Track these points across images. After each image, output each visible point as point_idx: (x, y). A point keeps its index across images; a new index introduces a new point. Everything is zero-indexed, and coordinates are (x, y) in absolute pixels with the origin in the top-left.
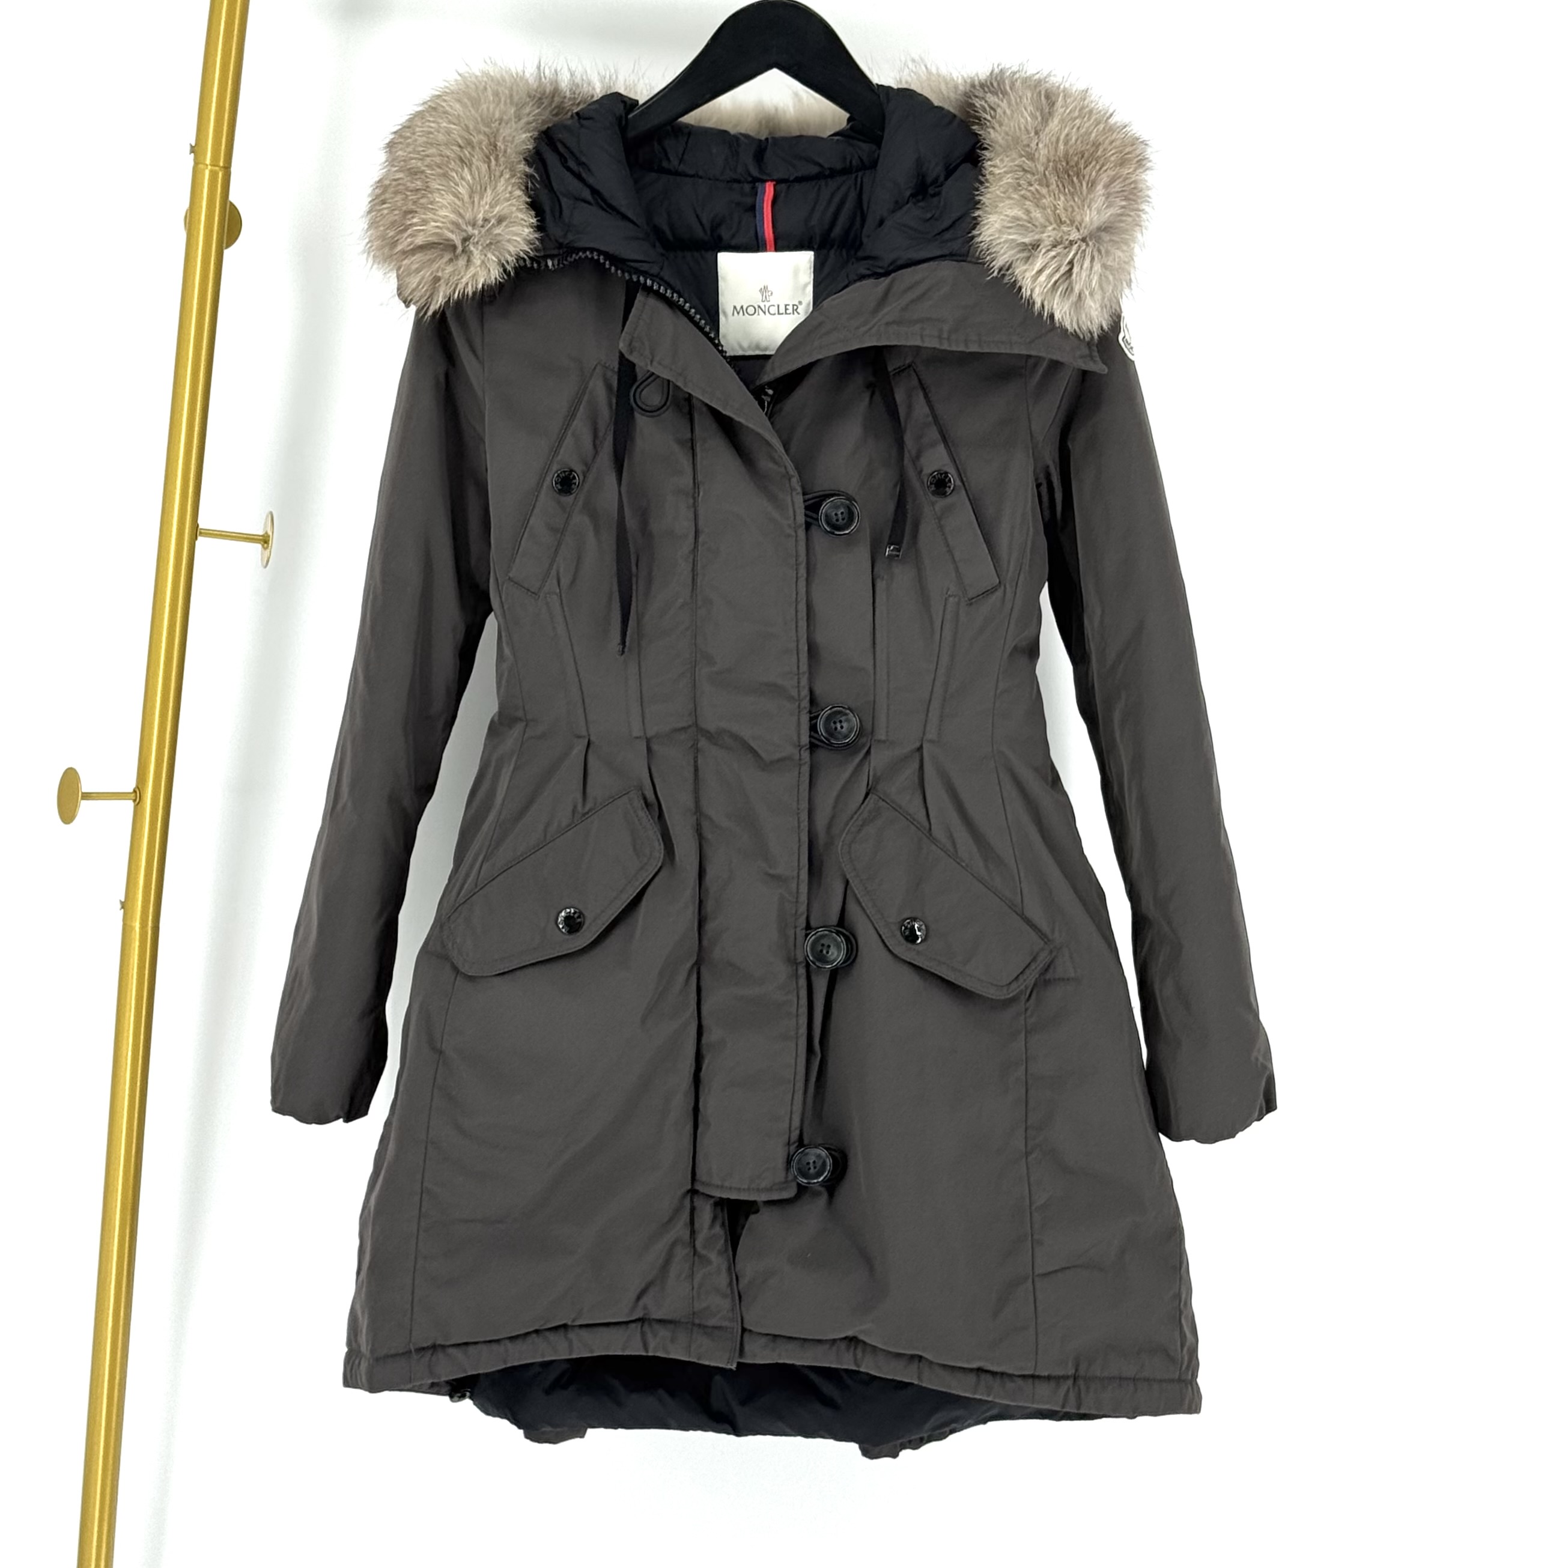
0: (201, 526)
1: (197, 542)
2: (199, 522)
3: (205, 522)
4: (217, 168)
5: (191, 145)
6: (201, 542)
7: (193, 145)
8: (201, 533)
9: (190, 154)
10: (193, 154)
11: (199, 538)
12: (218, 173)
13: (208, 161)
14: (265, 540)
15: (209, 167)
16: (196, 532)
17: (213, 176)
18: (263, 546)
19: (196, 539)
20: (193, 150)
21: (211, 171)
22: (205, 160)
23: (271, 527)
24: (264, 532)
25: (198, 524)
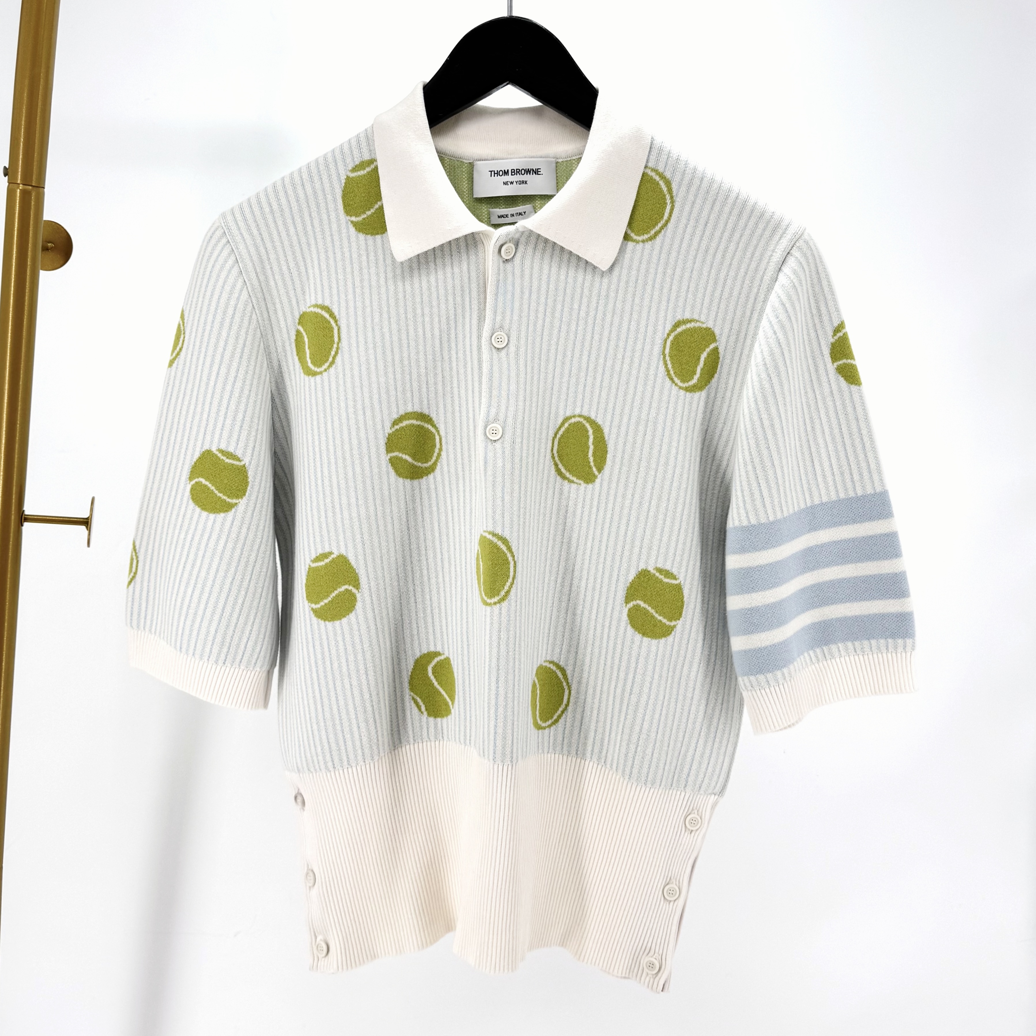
0: (26, 513)
1: (23, 529)
2: (25, 509)
3: (29, 509)
4: (29, 187)
5: (5, 167)
7: (7, 167)
8: (25, 519)
9: (5, 176)
10: (7, 176)
11: (26, 524)
12: (31, 193)
13: (19, 182)
14: (86, 522)
15: (21, 187)
16: (21, 519)
17: (25, 194)
18: (87, 528)
19: (22, 525)
20: (6, 172)
21: (23, 192)
22: (17, 179)
23: (92, 510)
24: (86, 515)
25: (23, 511)
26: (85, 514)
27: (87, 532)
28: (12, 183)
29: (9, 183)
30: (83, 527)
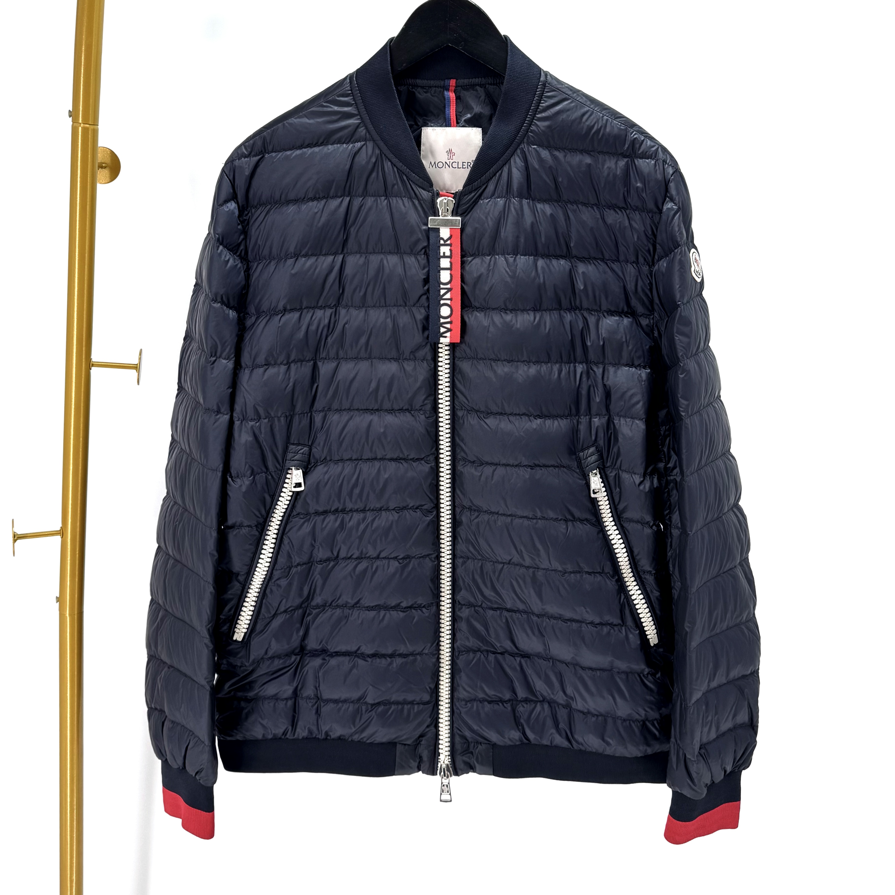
0: (93, 361)
1: (92, 371)
2: (92, 357)
3: (95, 357)
4: (88, 126)
5: (70, 111)
6: (94, 371)
8: (93, 365)
9: (70, 117)
11: (93, 368)
12: (89, 128)
13: (80, 122)
14: (137, 367)
15: (82, 125)
16: (90, 364)
17: (85, 131)
18: (137, 371)
19: (90, 369)
20: (71, 114)
21: (84, 129)
22: (79, 120)
23: (140, 359)
24: (136, 362)
25: (91, 359)
27: (136, 374)
28: (75, 121)
29: (73, 122)
30: (135, 371)
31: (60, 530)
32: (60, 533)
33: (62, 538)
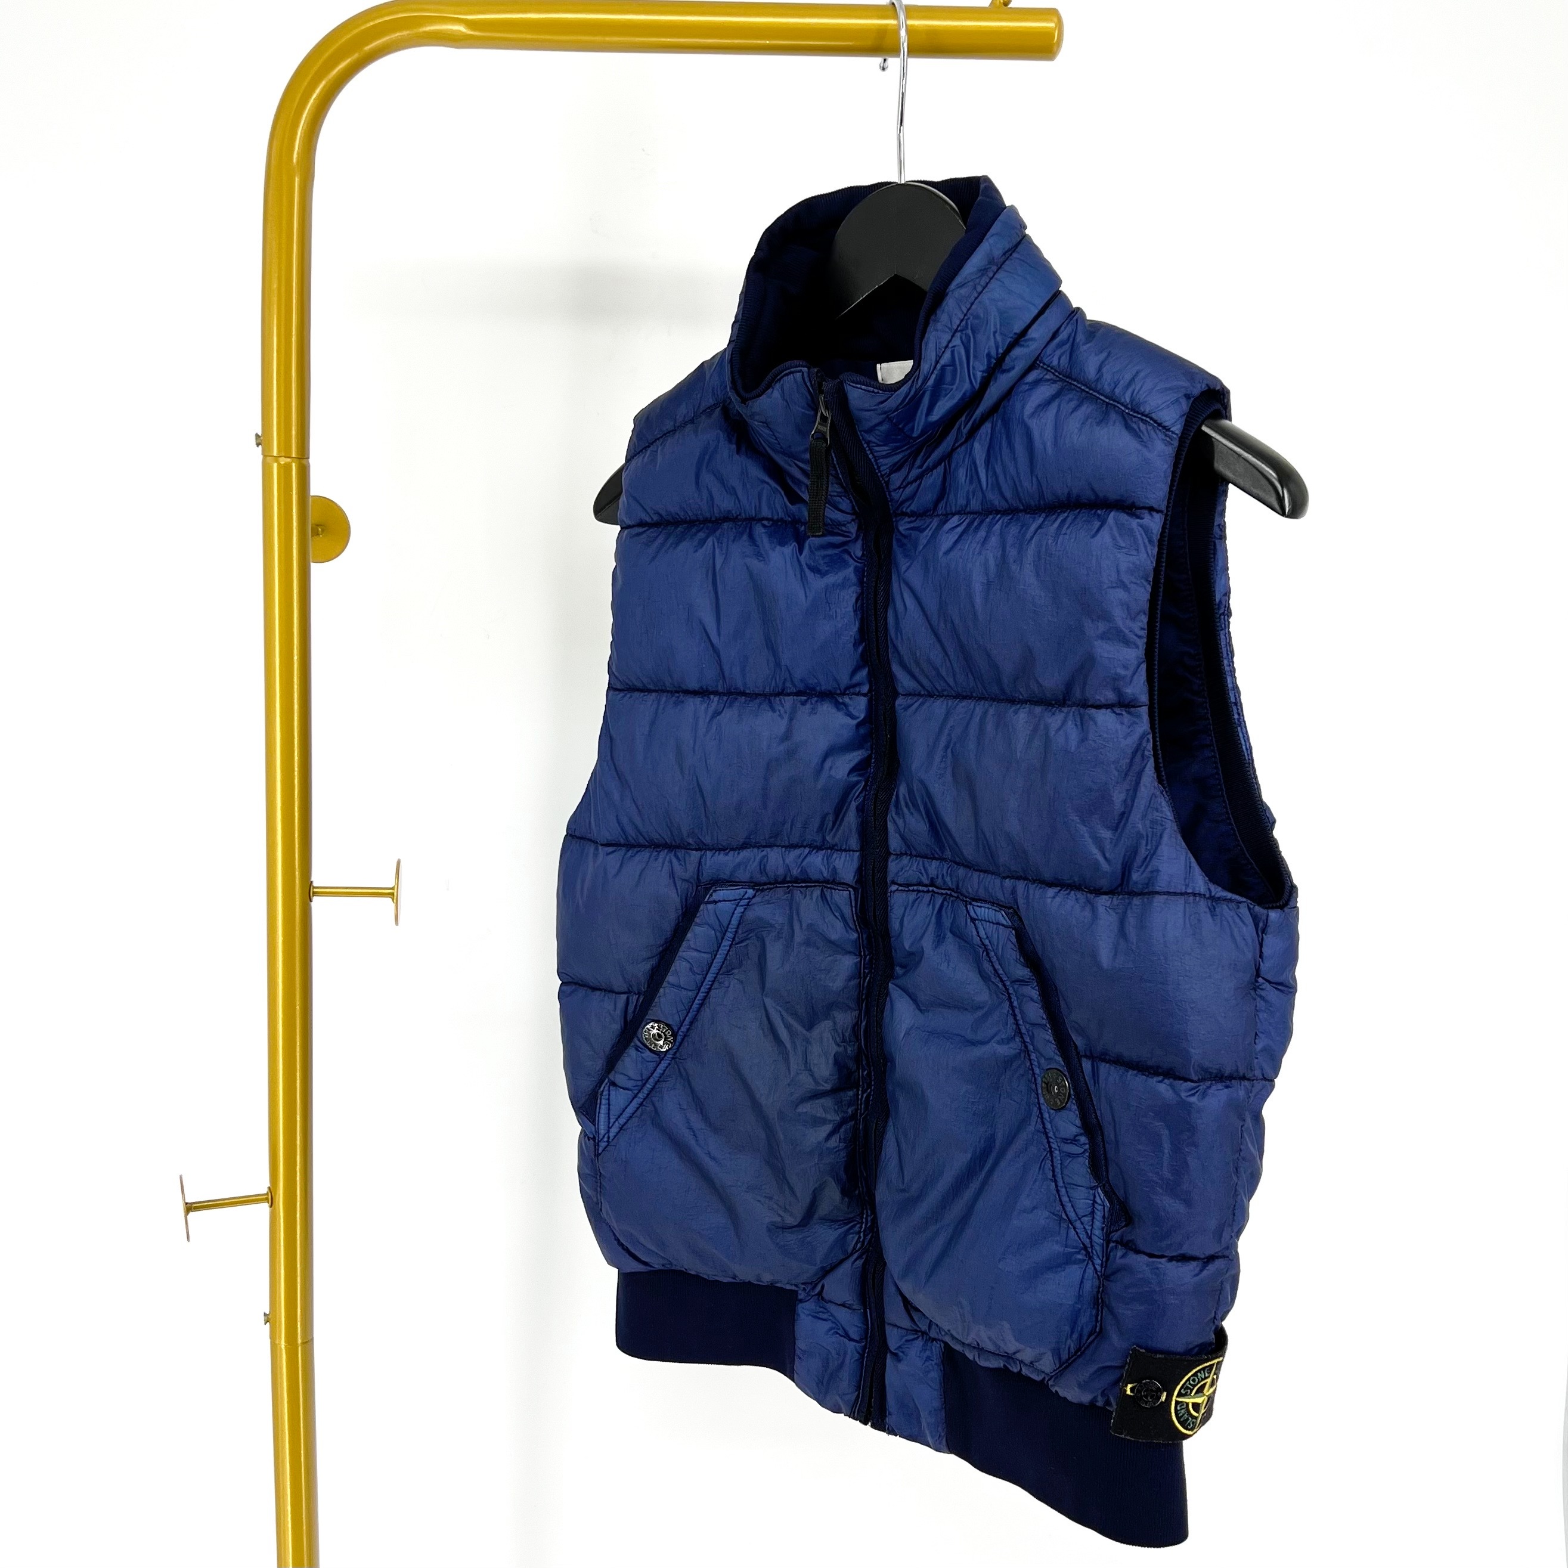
0: (315, 884)
1: (313, 904)
2: (312, 879)
3: (318, 879)
4: (289, 460)
5: (257, 435)
6: (317, 903)
7: (260, 434)
8: (314, 893)
9: (258, 445)
10: (260, 446)
11: (315, 899)
12: (292, 466)
13: (276, 454)
14: (391, 894)
15: (278, 459)
16: (309, 891)
17: (285, 470)
18: (393, 900)
19: (311, 901)
20: (259, 440)
21: (282, 467)
22: (273, 452)
23: (397, 877)
25: (312, 882)
26: (390, 883)
27: (393, 905)
28: (265, 454)
31: (267, 1194)
32: (267, 1199)
33: (271, 1206)
